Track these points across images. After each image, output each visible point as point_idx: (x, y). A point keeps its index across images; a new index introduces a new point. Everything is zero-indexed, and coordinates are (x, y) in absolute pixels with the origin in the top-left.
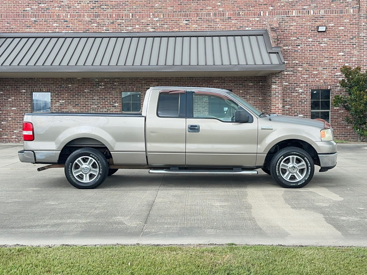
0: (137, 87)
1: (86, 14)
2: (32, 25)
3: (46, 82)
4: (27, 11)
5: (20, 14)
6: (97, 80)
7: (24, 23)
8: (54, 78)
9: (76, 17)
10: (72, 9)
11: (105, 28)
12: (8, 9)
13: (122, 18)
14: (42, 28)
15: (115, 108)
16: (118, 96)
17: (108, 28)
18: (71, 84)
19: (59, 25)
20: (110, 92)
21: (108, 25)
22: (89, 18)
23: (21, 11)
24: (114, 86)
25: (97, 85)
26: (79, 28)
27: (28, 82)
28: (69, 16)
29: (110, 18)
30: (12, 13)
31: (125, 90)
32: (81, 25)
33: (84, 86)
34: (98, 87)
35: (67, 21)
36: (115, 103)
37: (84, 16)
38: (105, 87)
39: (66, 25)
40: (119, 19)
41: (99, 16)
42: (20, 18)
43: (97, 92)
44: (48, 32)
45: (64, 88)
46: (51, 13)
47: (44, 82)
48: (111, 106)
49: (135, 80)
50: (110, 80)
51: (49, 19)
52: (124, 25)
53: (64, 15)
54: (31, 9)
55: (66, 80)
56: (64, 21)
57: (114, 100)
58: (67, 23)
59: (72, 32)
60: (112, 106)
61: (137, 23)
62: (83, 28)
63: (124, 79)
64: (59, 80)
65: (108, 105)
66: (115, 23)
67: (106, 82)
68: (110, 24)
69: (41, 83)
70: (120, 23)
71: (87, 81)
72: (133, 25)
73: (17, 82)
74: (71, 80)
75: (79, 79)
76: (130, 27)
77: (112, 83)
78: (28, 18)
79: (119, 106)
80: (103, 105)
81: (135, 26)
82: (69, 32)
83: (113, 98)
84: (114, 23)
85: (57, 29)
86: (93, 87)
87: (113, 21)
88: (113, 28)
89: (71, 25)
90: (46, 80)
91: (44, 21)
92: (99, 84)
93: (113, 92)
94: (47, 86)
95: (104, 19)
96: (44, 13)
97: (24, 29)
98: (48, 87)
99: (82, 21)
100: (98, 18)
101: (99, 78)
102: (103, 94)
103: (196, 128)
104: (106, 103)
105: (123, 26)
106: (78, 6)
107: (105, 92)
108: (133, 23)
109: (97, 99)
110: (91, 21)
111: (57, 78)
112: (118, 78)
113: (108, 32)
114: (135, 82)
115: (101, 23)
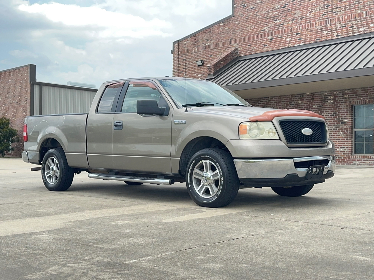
0: (370, 98)
1: (317, 22)
2: (268, 43)
3: (278, 100)
4: (264, 30)
5: (259, 35)
6: (326, 94)
7: (262, 43)
8: (285, 96)
9: (307, 27)
10: (305, 19)
11: (336, 34)
12: (250, 31)
13: (355, 18)
14: (277, 45)
15: (344, 125)
16: (348, 110)
17: (339, 34)
18: (301, 100)
19: (291, 39)
20: (340, 107)
21: (339, 30)
22: (320, 25)
23: (260, 31)
24: (343, 100)
25: (326, 99)
26: (309, 39)
27: (263, 102)
28: (301, 28)
29: (342, 22)
30: (253, 34)
31: (356, 103)
32: (312, 35)
33: (312, 101)
34: (327, 102)
35: (299, 34)
36: (345, 119)
37: (315, 25)
38: (334, 101)
39: (298, 38)
40: (350, 21)
41: (330, 22)
42: (259, 38)
43: (326, 108)
44: (282, 49)
45: (294, 105)
46: (285, 27)
47: (276, 100)
48: (340, 123)
49: (367, 90)
50: (340, 93)
51: (283, 35)
52: (357, 26)
53: (297, 27)
54: (268, 27)
55: (296, 96)
56: (296, 34)
57: (343, 116)
58: (299, 35)
59: (303, 44)
60: (342, 123)
61: (371, 21)
62: (314, 38)
63: (356, 90)
64: (290, 97)
65: (337, 121)
66: (347, 26)
67: (335, 95)
68: (341, 28)
69: (274, 102)
70: (352, 25)
71: (316, 96)
72: (367, 25)
73: (255, 102)
74: (300, 96)
75: (308, 94)
76: (364, 27)
77: (342, 95)
78: (265, 37)
79: (349, 123)
80: (332, 121)
81: (369, 26)
82: (301, 44)
83: (342, 113)
84: (345, 26)
85: (289, 43)
86: (322, 102)
87: (345, 24)
88: (345, 33)
89: (302, 37)
90: (278, 98)
91: (279, 38)
92: (328, 98)
93: (343, 106)
94: (279, 104)
95: (335, 24)
96: (279, 29)
97: (262, 48)
98: (279, 106)
99: (313, 31)
100: (329, 24)
101: (328, 91)
102: (331, 109)
103: (119, 124)
104: (334, 119)
105: (355, 28)
106: (310, 15)
107: (334, 107)
108: (367, 22)
109: (326, 116)
110: (322, 29)
111: (288, 95)
112: (348, 90)
113: (339, 37)
114: (367, 92)
115: (332, 29)
